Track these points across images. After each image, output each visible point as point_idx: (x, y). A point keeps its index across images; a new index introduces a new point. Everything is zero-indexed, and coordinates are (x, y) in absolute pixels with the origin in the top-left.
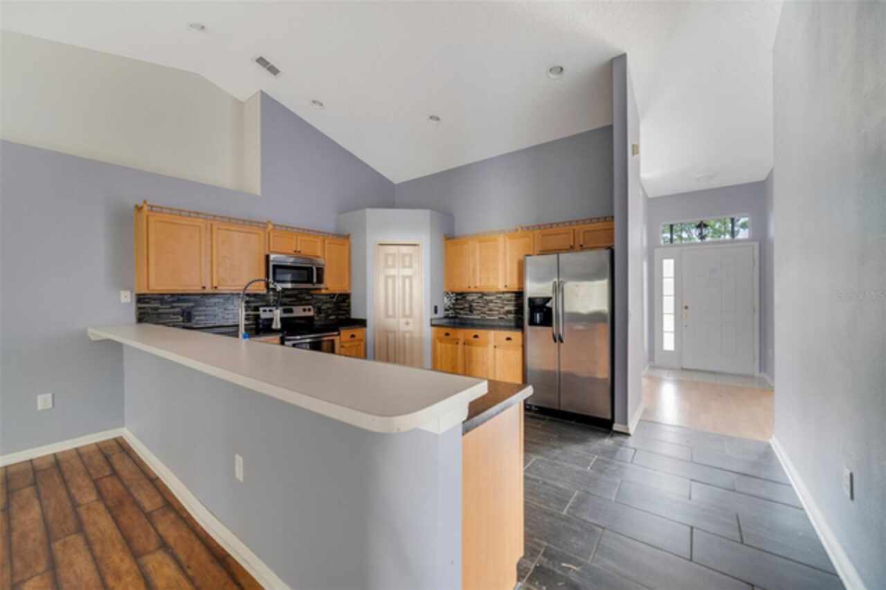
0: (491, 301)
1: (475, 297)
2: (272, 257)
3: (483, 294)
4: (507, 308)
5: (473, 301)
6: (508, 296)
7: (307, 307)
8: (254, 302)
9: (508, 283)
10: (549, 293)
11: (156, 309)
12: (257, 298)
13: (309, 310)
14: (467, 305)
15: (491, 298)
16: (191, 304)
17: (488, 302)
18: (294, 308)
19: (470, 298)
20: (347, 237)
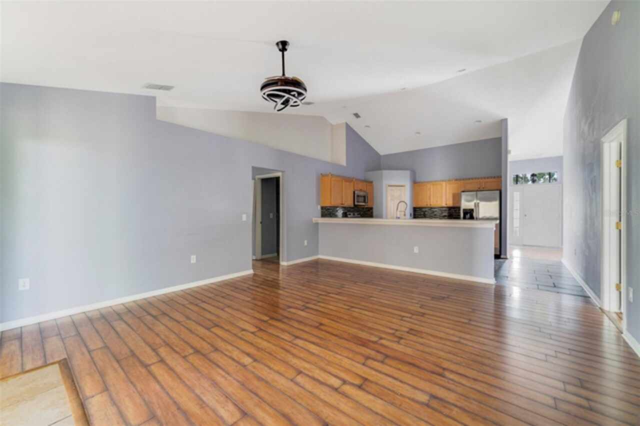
0: (436, 211)
1: (427, 209)
2: (356, 192)
3: (432, 208)
4: (444, 214)
5: (426, 211)
6: (444, 209)
9: (448, 203)
10: (473, 207)
14: (422, 213)
15: (436, 210)
17: (433, 212)
19: (424, 210)
20: (371, 182)
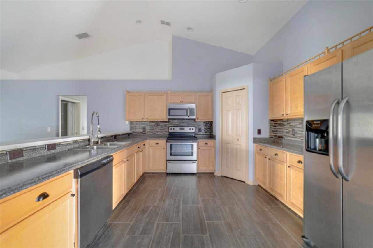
2: (168, 105)
7: (191, 128)
8: (168, 125)
11: (135, 127)
12: (169, 123)
13: (193, 129)
16: (145, 125)
18: (185, 128)
